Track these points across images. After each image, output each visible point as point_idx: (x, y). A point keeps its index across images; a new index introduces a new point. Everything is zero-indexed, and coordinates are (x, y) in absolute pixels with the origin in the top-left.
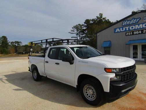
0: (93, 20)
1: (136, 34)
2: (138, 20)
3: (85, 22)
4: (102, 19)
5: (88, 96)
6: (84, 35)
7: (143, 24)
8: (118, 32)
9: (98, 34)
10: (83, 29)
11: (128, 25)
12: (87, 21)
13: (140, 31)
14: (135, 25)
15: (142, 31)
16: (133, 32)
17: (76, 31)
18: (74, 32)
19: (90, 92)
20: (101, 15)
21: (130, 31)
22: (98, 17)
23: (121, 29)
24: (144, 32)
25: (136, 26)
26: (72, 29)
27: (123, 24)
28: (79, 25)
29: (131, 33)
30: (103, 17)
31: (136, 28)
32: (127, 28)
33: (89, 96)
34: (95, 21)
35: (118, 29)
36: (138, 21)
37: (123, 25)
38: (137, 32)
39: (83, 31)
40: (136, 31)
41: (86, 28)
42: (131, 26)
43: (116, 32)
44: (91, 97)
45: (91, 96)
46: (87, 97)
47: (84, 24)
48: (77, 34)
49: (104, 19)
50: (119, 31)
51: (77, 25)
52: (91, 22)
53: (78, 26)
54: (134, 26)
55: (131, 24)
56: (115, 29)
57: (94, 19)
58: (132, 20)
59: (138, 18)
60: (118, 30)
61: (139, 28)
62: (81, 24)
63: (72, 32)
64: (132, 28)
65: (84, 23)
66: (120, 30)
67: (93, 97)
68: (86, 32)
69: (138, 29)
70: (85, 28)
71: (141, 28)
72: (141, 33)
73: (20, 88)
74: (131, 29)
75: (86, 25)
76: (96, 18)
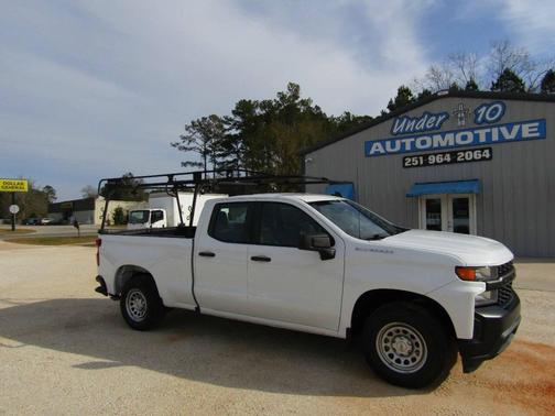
0: (265, 105)
1: (436, 163)
2: (440, 119)
3: (237, 108)
4: (296, 104)
5: (393, 361)
6: (229, 159)
7: (455, 132)
8: (377, 154)
9: (308, 158)
10: (227, 133)
11: (409, 132)
12: (244, 108)
13: (448, 155)
14: (431, 135)
15: (454, 154)
16: (426, 157)
17: (201, 142)
18: (192, 145)
19: (400, 347)
20: (295, 89)
21: (414, 154)
22: (282, 96)
23: (388, 144)
24: (459, 159)
25: (435, 137)
26: (186, 134)
27: (393, 127)
28: (214, 117)
29: (421, 158)
30: (303, 96)
31: (436, 145)
32: (408, 142)
33: (398, 361)
34: (273, 109)
35: (379, 144)
36: (441, 123)
37: (395, 131)
38: (439, 159)
39: (228, 143)
40: (436, 155)
41: (238, 132)
42: (421, 136)
43: (372, 152)
44: (406, 362)
45: (403, 360)
46: (391, 364)
47: (232, 117)
48: (205, 153)
49: (303, 102)
50: (382, 151)
51: (204, 119)
52: (258, 111)
53: (209, 124)
54: (428, 139)
55: (420, 130)
56: (369, 145)
57: (270, 102)
58: (423, 117)
59: (441, 114)
60: (377, 147)
61: (443, 144)
62: (220, 116)
63: (185, 144)
64: (423, 143)
65: (233, 112)
66: (385, 148)
67: (414, 360)
68: (239, 146)
69: (440, 147)
70: (234, 132)
71: (452, 147)
72: (451, 162)
73: (97, 360)
74: (419, 145)
75: (238, 119)
76: (278, 99)
